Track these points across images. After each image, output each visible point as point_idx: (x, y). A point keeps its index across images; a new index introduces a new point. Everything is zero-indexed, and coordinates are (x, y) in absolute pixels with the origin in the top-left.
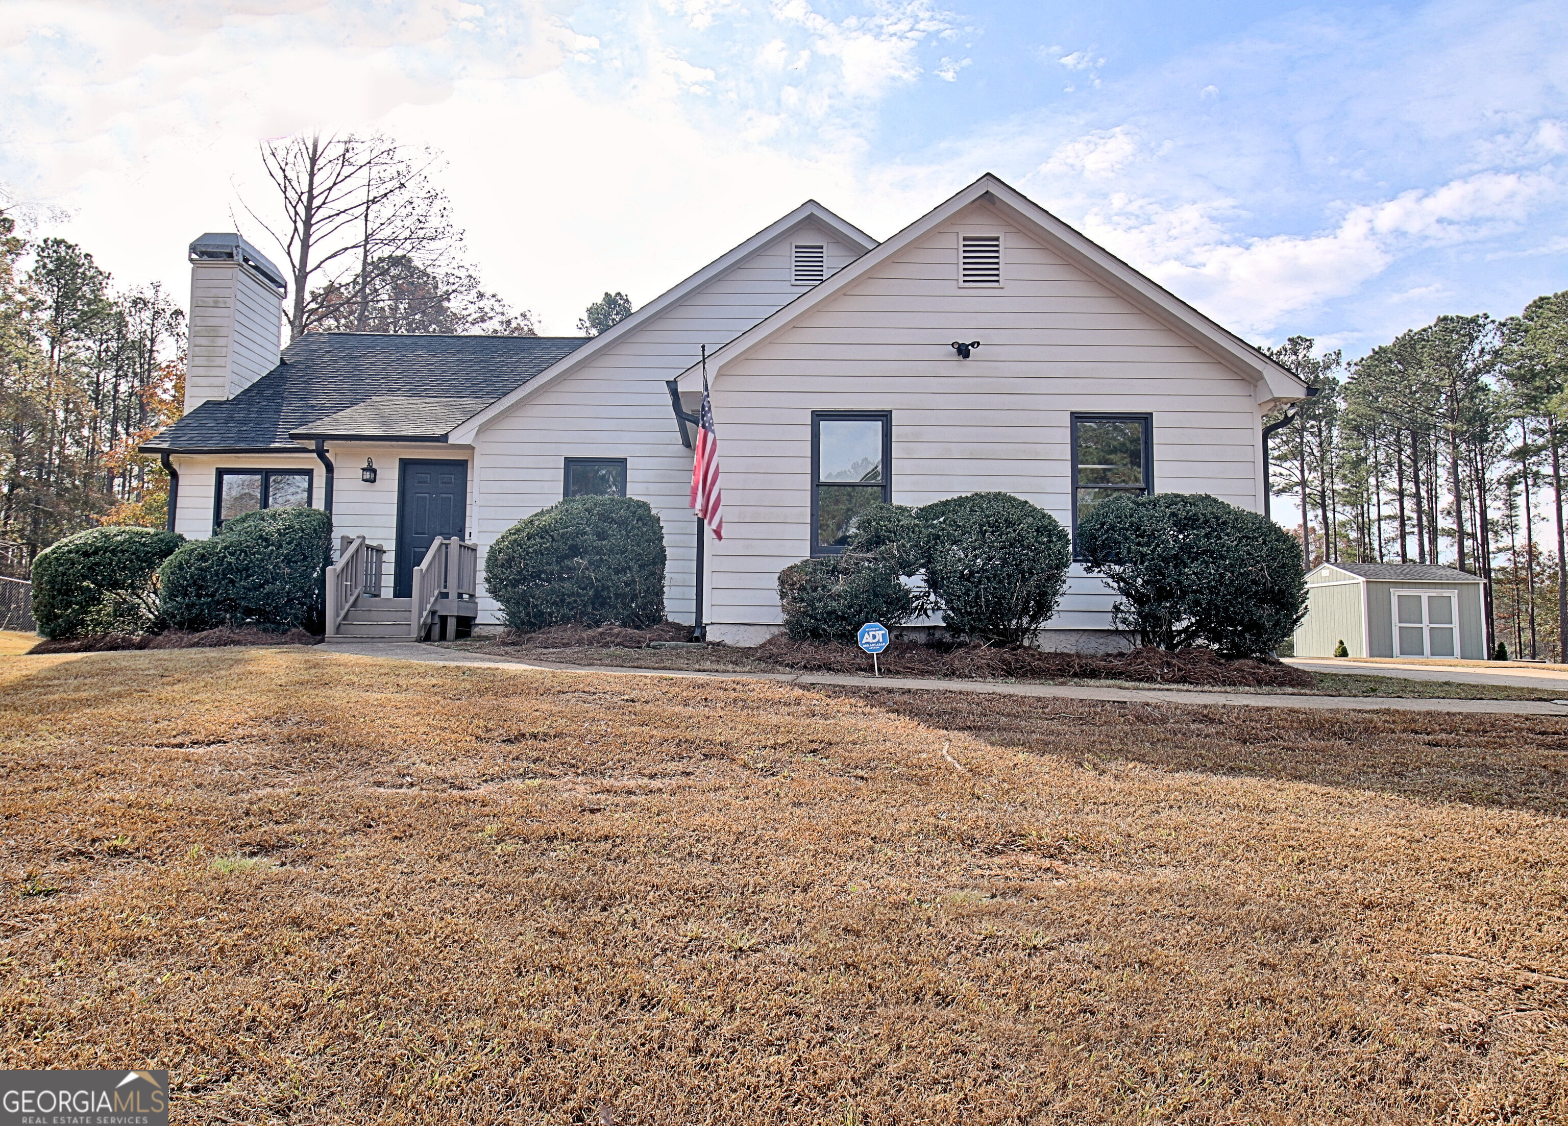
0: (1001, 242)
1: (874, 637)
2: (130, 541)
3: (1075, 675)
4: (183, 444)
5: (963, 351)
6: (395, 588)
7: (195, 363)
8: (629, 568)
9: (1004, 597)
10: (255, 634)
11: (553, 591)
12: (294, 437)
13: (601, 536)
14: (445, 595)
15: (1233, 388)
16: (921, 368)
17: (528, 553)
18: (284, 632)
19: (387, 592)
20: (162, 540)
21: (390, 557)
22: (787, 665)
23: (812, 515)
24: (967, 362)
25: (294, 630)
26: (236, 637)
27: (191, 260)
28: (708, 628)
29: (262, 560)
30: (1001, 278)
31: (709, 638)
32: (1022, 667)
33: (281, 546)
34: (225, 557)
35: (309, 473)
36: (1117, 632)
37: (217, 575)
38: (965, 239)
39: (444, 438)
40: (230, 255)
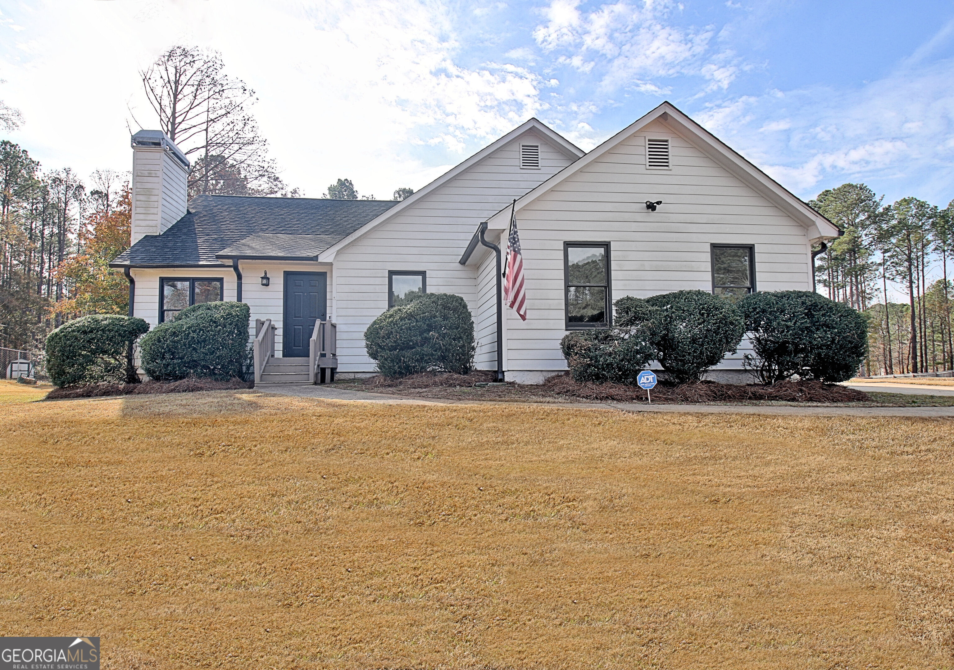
0: (670, 143)
1: (648, 379)
2: (113, 324)
3: (750, 398)
4: (138, 261)
5: (651, 207)
6: (283, 351)
7: (137, 212)
8: (461, 338)
9: (716, 353)
10: (210, 382)
11: (416, 353)
12: (219, 257)
13: (445, 318)
14: (323, 355)
15: (796, 231)
16: (627, 216)
17: (401, 330)
18: (228, 381)
19: (279, 354)
20: (133, 323)
21: (280, 332)
22: (583, 397)
23: (566, 304)
24: (653, 214)
25: (234, 379)
26: (200, 386)
27: (133, 147)
28: (505, 373)
29: (215, 335)
30: (670, 164)
31: (506, 379)
32: (723, 395)
33: (225, 326)
34: (189, 333)
35: (221, 280)
36: (746, 371)
37: (185, 346)
38: (649, 141)
39: (316, 258)
40: (159, 144)
